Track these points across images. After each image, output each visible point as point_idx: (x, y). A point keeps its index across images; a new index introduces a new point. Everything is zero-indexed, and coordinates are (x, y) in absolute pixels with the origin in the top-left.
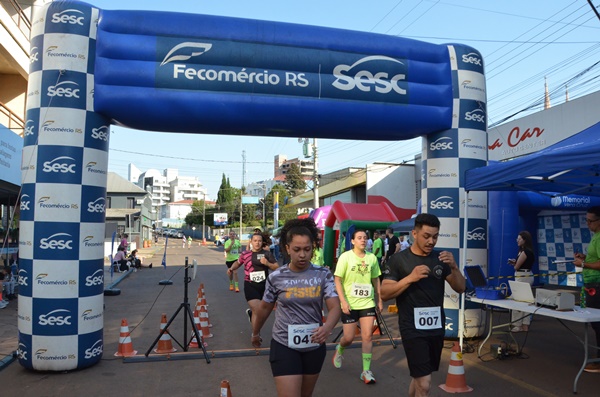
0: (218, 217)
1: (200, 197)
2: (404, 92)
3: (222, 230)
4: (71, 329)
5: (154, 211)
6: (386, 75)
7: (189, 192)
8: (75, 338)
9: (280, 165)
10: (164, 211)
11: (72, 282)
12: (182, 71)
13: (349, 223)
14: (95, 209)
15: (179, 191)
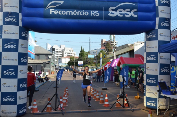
0: (80, 63)
1: (73, 55)
2: (136, 16)
3: (81, 68)
4: (15, 103)
5: (56, 60)
6: (129, 10)
7: (69, 53)
8: (16, 106)
9: (103, 43)
10: (60, 60)
11: (15, 86)
12: (53, 11)
13: (126, 65)
14: (23, 61)
15: (66, 53)
